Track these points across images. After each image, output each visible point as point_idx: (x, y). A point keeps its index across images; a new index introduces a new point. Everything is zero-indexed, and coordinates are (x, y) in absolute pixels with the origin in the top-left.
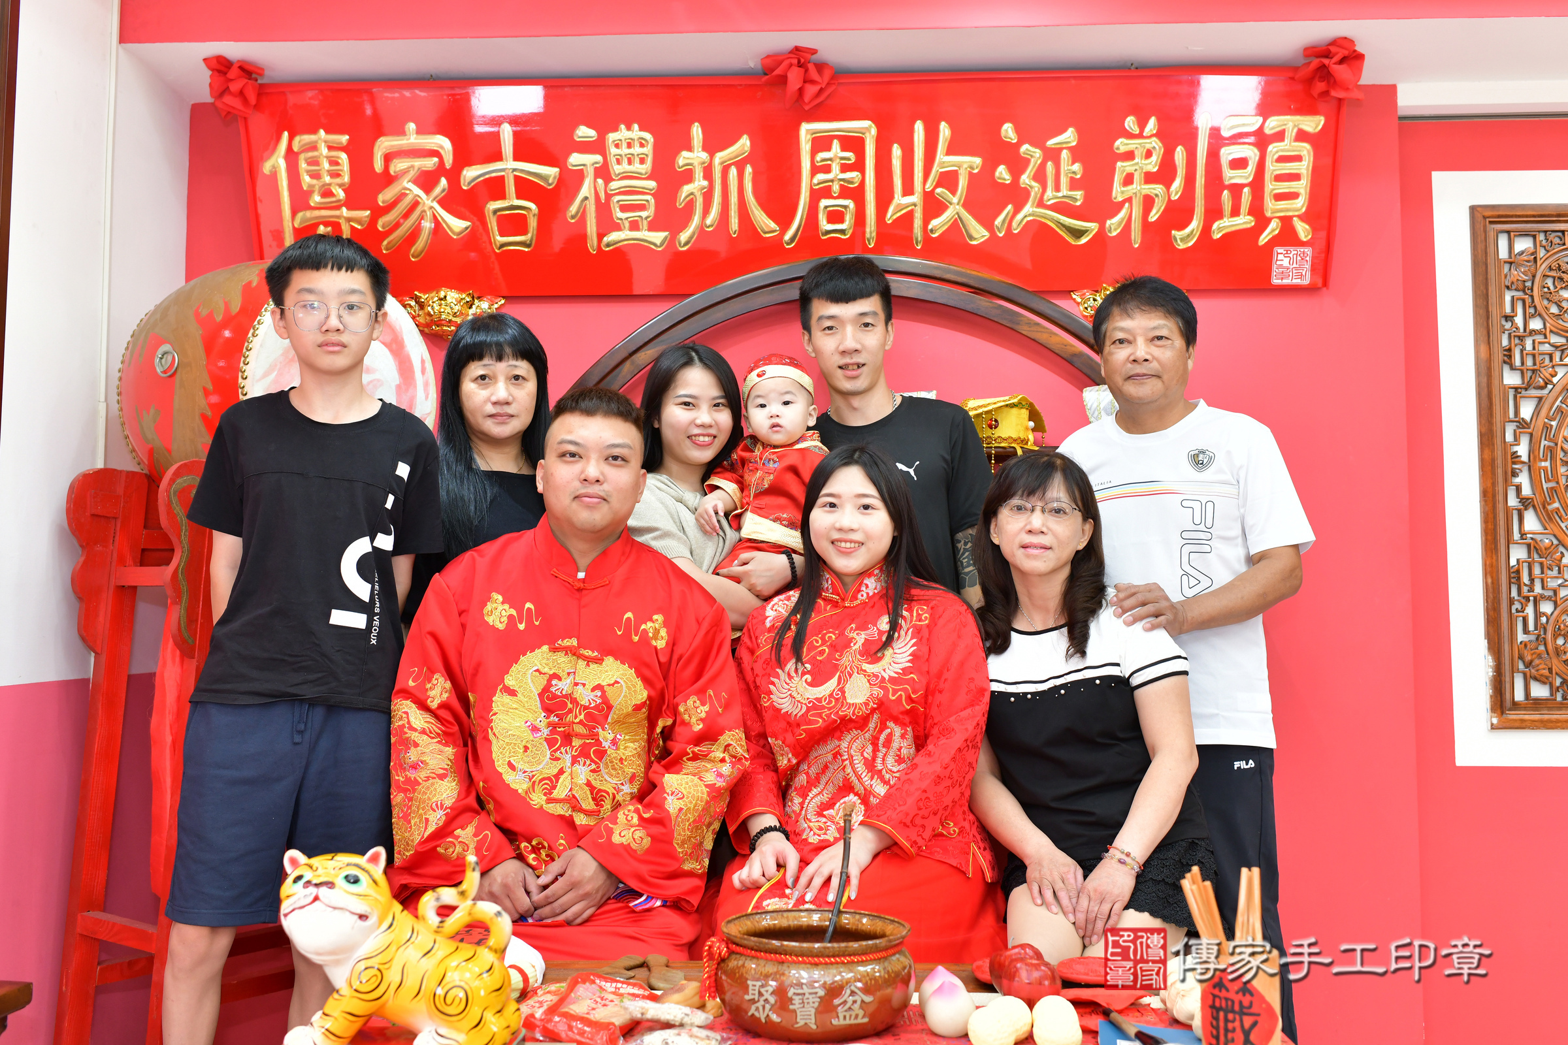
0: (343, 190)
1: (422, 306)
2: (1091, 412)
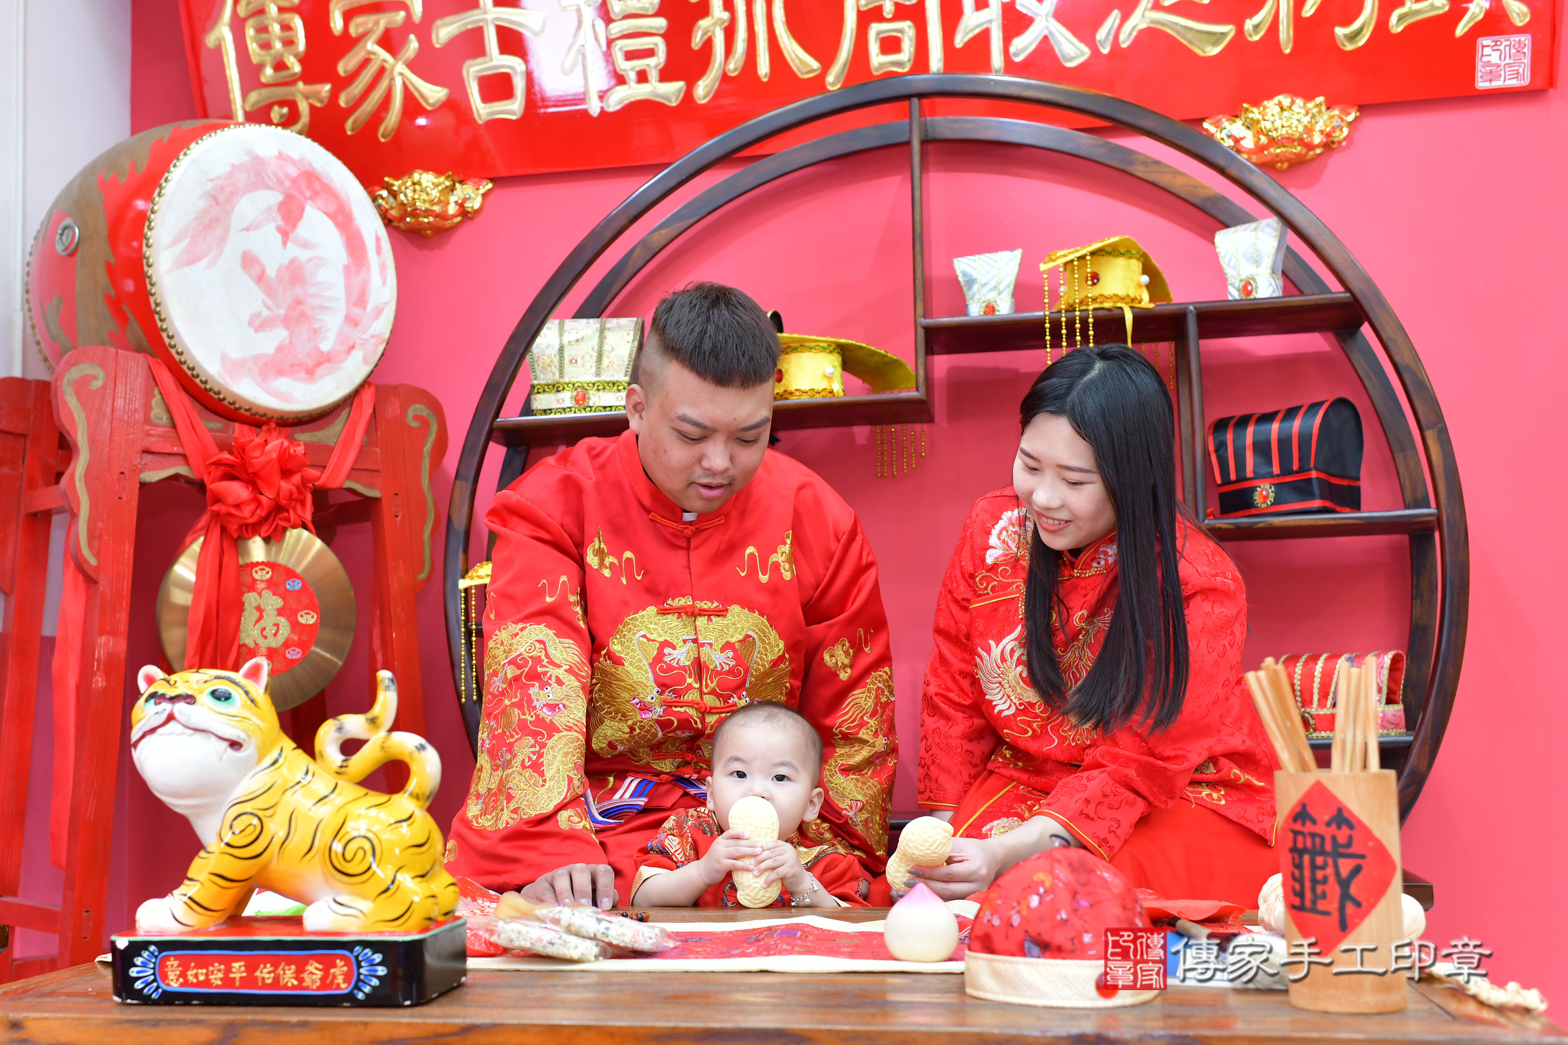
0: (300, 61)
2: (1226, 260)
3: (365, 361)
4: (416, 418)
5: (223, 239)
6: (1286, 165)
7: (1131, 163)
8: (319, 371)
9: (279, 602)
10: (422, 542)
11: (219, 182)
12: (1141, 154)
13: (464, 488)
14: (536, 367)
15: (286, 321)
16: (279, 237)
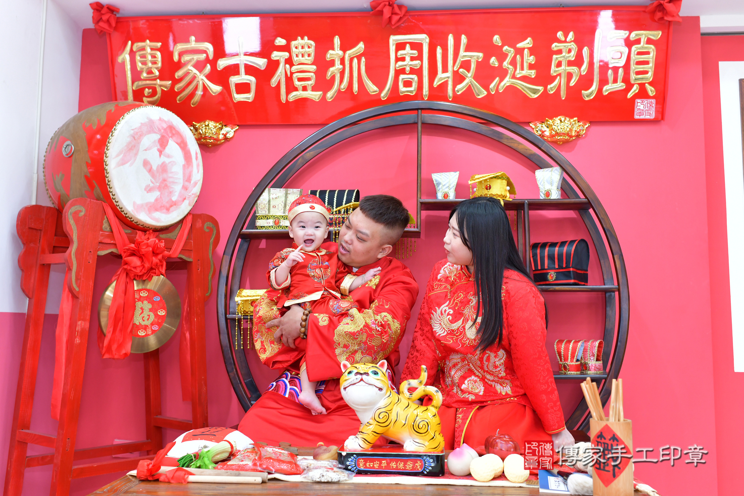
0: (159, 71)
1: (196, 130)
2: (540, 182)
3: (189, 204)
4: (208, 228)
5: (136, 154)
6: (561, 143)
7: (502, 138)
8: (171, 209)
9: (150, 306)
10: (208, 280)
11: (136, 130)
12: (506, 135)
13: (227, 258)
14: (258, 208)
15: (160, 188)
16: (158, 153)
